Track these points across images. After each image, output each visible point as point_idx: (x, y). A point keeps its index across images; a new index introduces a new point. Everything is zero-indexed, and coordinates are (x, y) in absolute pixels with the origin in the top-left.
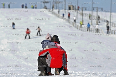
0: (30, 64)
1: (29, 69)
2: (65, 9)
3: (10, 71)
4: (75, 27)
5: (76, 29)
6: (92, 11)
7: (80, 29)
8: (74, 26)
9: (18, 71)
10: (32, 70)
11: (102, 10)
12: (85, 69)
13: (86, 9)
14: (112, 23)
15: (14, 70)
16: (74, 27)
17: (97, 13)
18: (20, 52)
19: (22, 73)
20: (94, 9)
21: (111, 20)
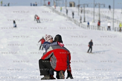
0: (31, 65)
1: (30, 69)
2: (66, 6)
3: (10, 73)
4: (77, 24)
5: (78, 27)
6: (94, 7)
7: (82, 27)
8: (75, 23)
9: (19, 72)
10: (33, 71)
11: (104, 6)
12: (88, 69)
13: (88, 6)
14: (115, 20)
15: (15, 72)
16: (75, 25)
17: (99, 10)
18: (20, 52)
19: (23, 76)
20: (96, 6)
21: (113, 16)
